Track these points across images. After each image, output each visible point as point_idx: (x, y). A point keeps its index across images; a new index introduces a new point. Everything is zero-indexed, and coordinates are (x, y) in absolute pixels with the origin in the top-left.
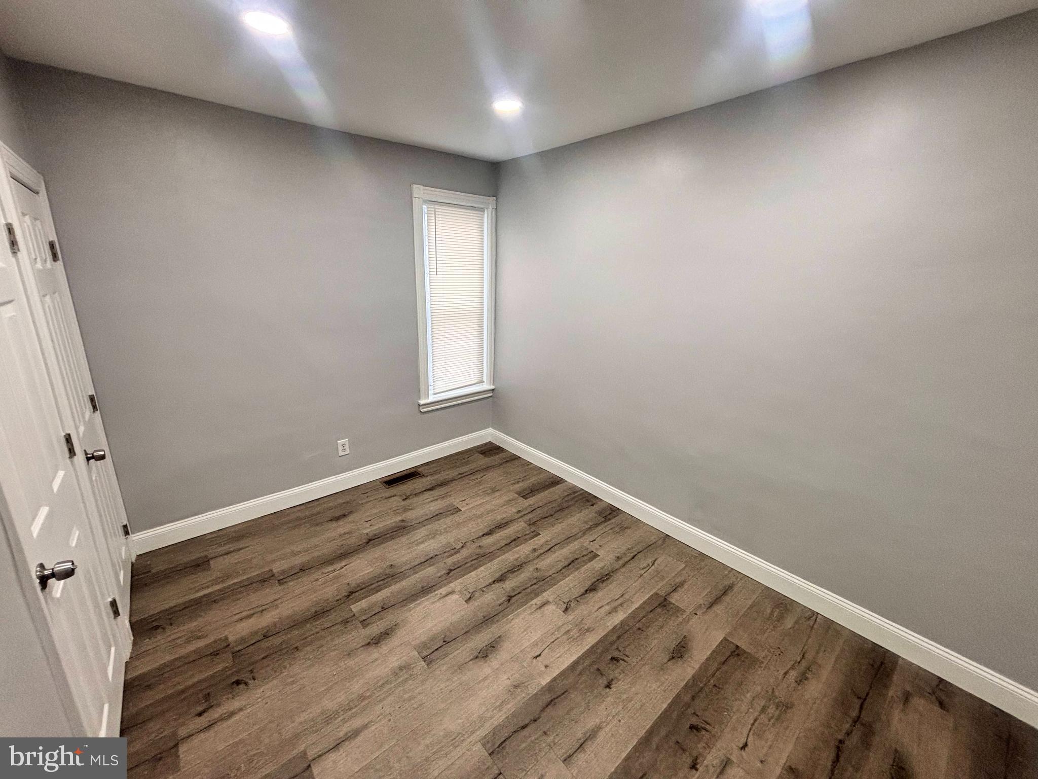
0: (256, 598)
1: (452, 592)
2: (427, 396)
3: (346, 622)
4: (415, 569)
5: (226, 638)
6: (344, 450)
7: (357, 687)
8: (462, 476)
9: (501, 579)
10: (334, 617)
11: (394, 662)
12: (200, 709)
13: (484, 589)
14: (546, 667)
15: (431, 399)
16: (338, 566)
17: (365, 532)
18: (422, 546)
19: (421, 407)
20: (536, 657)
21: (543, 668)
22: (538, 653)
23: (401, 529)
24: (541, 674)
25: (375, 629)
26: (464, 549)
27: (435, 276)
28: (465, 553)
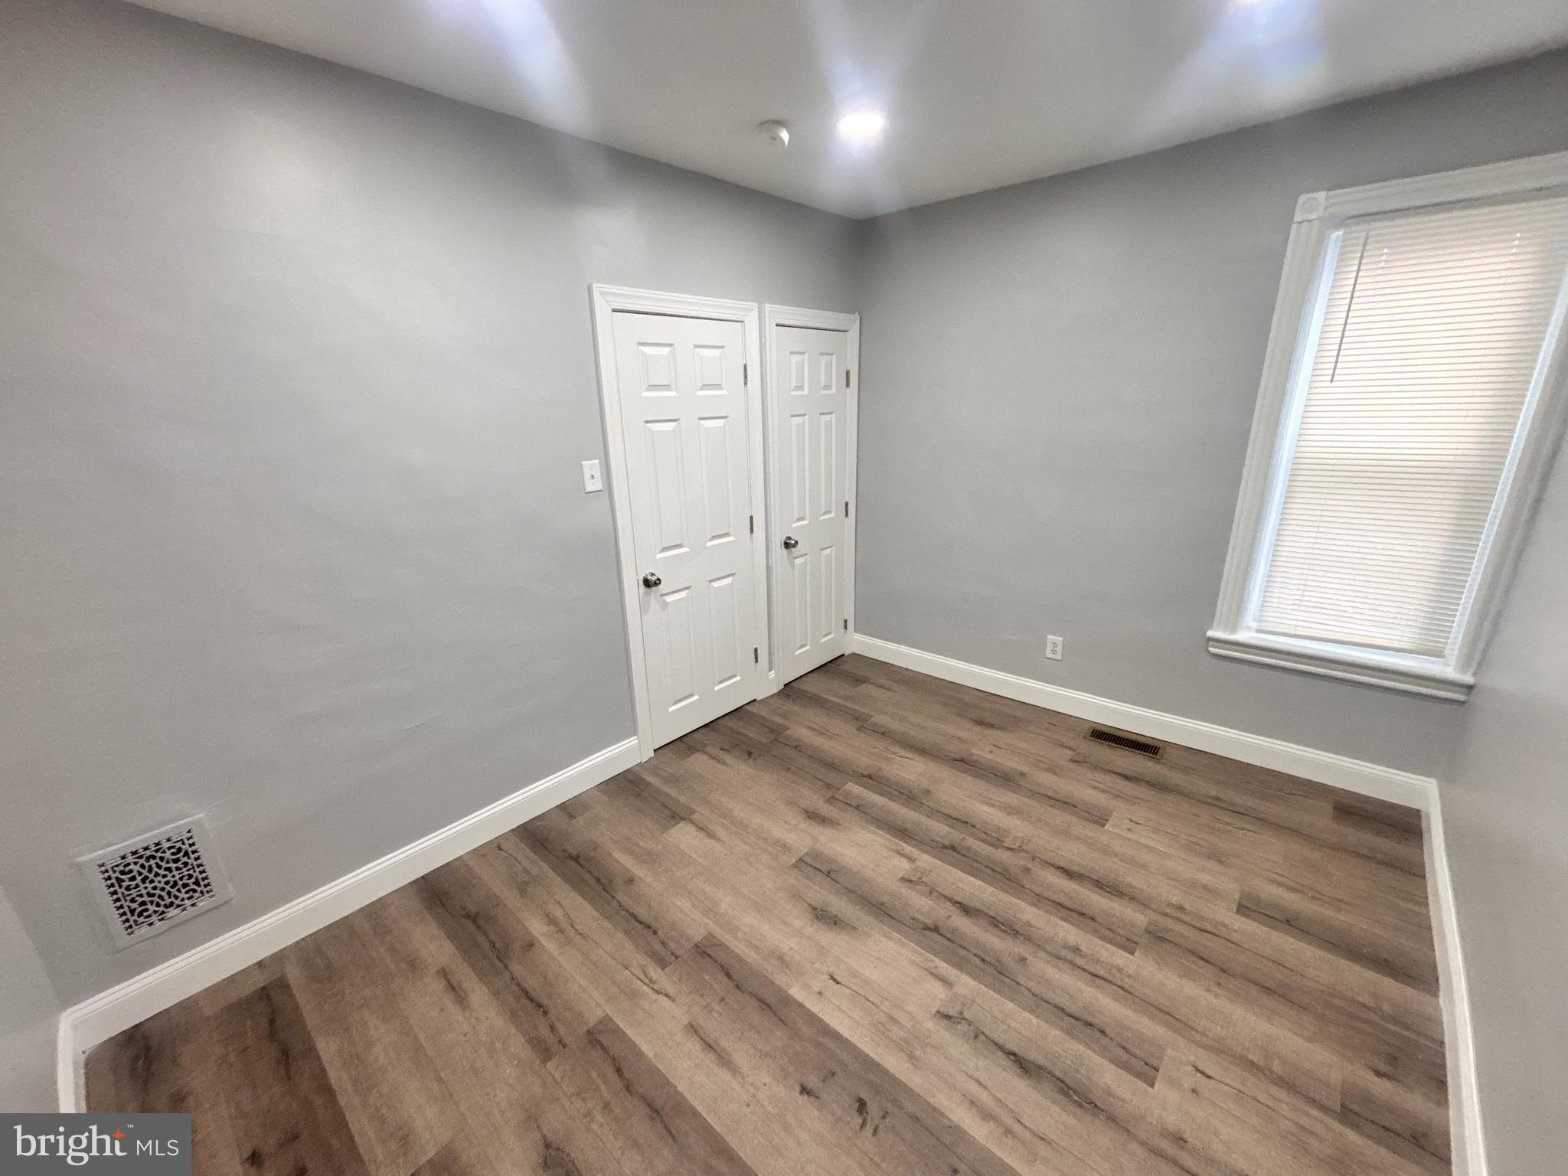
0: (836, 724)
1: (910, 859)
2: (1234, 625)
3: (829, 786)
4: (935, 813)
5: (787, 728)
6: (1054, 652)
7: (757, 820)
8: (1216, 803)
9: (967, 910)
10: (831, 777)
11: (790, 838)
12: (726, 747)
13: (936, 894)
14: (820, 993)
15: (1241, 636)
16: (903, 753)
17: (974, 751)
18: (986, 808)
19: (1211, 643)
20: (832, 978)
21: (816, 989)
22: (839, 979)
23: (1006, 779)
24: (806, 987)
25: (825, 809)
26: (1009, 853)
27: (1328, 384)
28: (1003, 856)
